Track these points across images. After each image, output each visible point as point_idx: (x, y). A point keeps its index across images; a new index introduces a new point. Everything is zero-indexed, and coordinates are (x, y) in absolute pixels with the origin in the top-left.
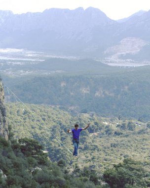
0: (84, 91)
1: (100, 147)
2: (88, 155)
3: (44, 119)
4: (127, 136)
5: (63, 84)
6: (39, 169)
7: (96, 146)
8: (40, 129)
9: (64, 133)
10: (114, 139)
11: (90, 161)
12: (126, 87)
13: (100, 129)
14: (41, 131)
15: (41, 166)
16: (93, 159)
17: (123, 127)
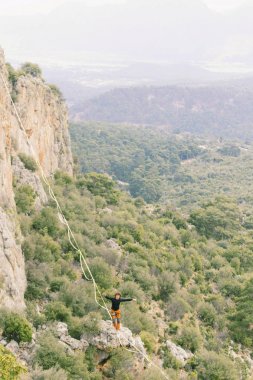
0: (178, 105)
1: (195, 178)
2: (179, 188)
3: (125, 143)
4: (229, 164)
5: (150, 97)
6: (108, 210)
7: (190, 177)
8: (119, 155)
9: (149, 160)
10: (212, 168)
11: (181, 195)
12: (231, 100)
13: (196, 155)
14: (120, 158)
15: (112, 206)
16: (185, 193)
17: (224, 152)
